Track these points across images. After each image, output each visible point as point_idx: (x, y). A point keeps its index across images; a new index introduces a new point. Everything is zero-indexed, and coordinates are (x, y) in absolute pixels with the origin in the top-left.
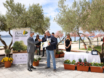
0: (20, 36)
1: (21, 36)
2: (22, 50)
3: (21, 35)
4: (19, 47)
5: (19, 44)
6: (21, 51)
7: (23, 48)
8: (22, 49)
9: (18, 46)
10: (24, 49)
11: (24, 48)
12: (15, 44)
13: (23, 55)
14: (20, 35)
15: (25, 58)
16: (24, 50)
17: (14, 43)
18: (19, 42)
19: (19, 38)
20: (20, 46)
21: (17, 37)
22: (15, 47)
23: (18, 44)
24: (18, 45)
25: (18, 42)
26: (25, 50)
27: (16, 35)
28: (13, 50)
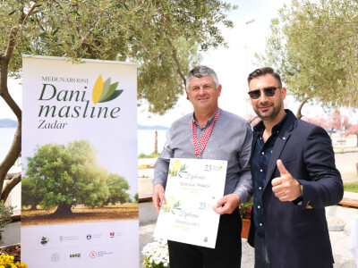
0: (72, 111)
1: (81, 112)
2: (83, 202)
3: (79, 103)
4: (65, 184)
5: (65, 161)
6: (78, 208)
7: (90, 187)
8: (85, 198)
9: (57, 177)
10: (95, 196)
11: (94, 191)
12: (40, 164)
13: (89, 237)
14: (73, 104)
15: (101, 254)
16: (96, 202)
17: (32, 156)
18: (62, 152)
19: (63, 126)
20: (69, 179)
21: (50, 120)
22: (40, 184)
23: (59, 162)
24: (56, 172)
25: (55, 150)
26: (99, 198)
27: (45, 103)
28: (24, 203)
